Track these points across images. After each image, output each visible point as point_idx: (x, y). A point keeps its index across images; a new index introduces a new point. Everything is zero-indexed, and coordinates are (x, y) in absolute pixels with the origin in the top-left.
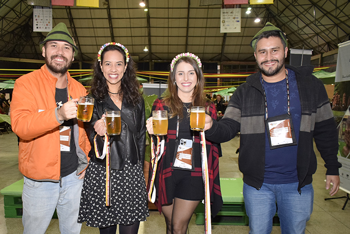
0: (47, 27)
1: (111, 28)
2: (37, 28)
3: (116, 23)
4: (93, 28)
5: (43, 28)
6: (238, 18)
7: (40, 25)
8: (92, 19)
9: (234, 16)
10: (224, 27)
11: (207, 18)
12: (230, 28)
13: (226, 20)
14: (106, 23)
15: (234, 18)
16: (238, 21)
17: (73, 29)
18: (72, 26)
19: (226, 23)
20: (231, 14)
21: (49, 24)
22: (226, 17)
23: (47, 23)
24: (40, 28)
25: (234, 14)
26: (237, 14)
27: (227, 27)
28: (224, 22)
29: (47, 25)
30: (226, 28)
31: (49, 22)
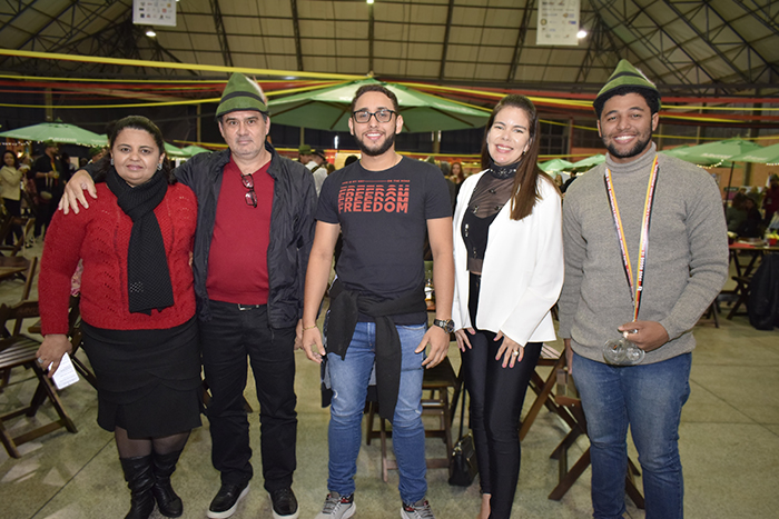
0: (164, 15)
1: (298, 38)
2: (142, 16)
3: (307, 29)
4: (262, 36)
5: (155, 16)
6: (572, 16)
7: (148, 10)
8: (259, 17)
9: (564, 12)
10: (545, 33)
11: (483, 27)
12: (556, 36)
13: (549, 19)
14: (288, 27)
15: (566, 16)
16: (574, 23)
17: (222, 37)
18: (220, 29)
19: (549, 26)
20: (560, 7)
21: (168, 9)
22: (549, 12)
23: (165, 7)
24: (149, 16)
25: (565, 7)
26: (571, 7)
27: (551, 33)
28: (545, 22)
29: (164, 11)
30: (548, 36)
31: (169, 6)
